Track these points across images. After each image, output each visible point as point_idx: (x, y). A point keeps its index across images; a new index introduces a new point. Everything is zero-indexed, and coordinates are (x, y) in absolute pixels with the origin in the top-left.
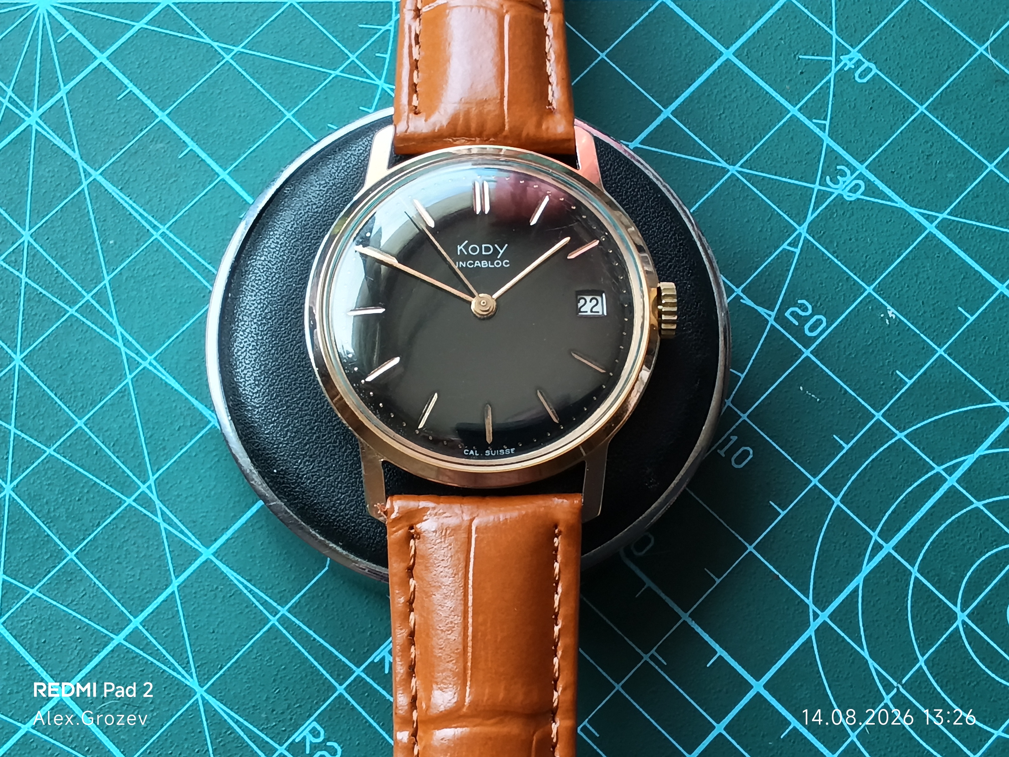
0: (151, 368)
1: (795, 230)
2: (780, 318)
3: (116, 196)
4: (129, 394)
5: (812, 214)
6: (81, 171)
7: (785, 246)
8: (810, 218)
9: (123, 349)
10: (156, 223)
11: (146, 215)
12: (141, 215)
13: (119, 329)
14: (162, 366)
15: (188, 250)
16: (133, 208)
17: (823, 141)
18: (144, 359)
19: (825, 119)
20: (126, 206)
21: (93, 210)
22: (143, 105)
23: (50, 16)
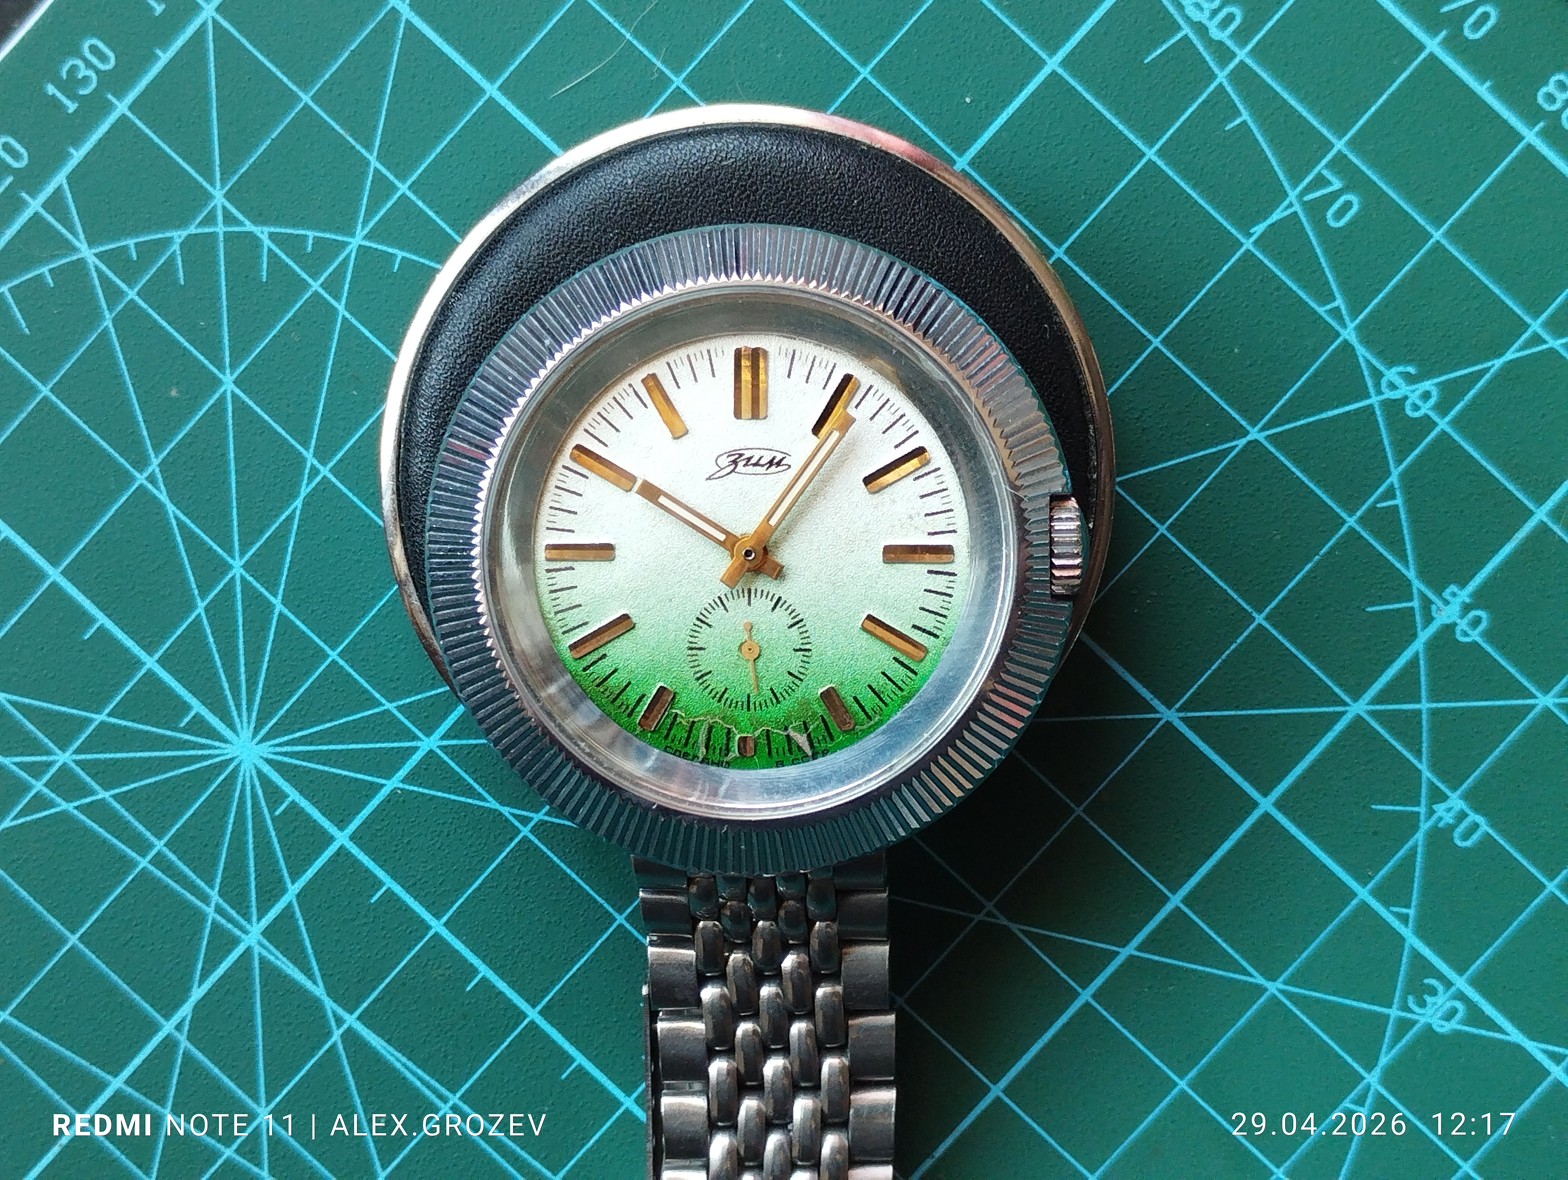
3: (384, 1052)
5: (1387, 1054)
6: (330, 1015)
8: (1384, 1061)
10: (442, 1090)
11: (427, 1078)
12: (420, 1079)
16: (407, 1068)
17: (1403, 939)
19: (1408, 905)
20: (398, 1065)
21: (353, 1073)
22: (408, 909)
23: (260, 773)
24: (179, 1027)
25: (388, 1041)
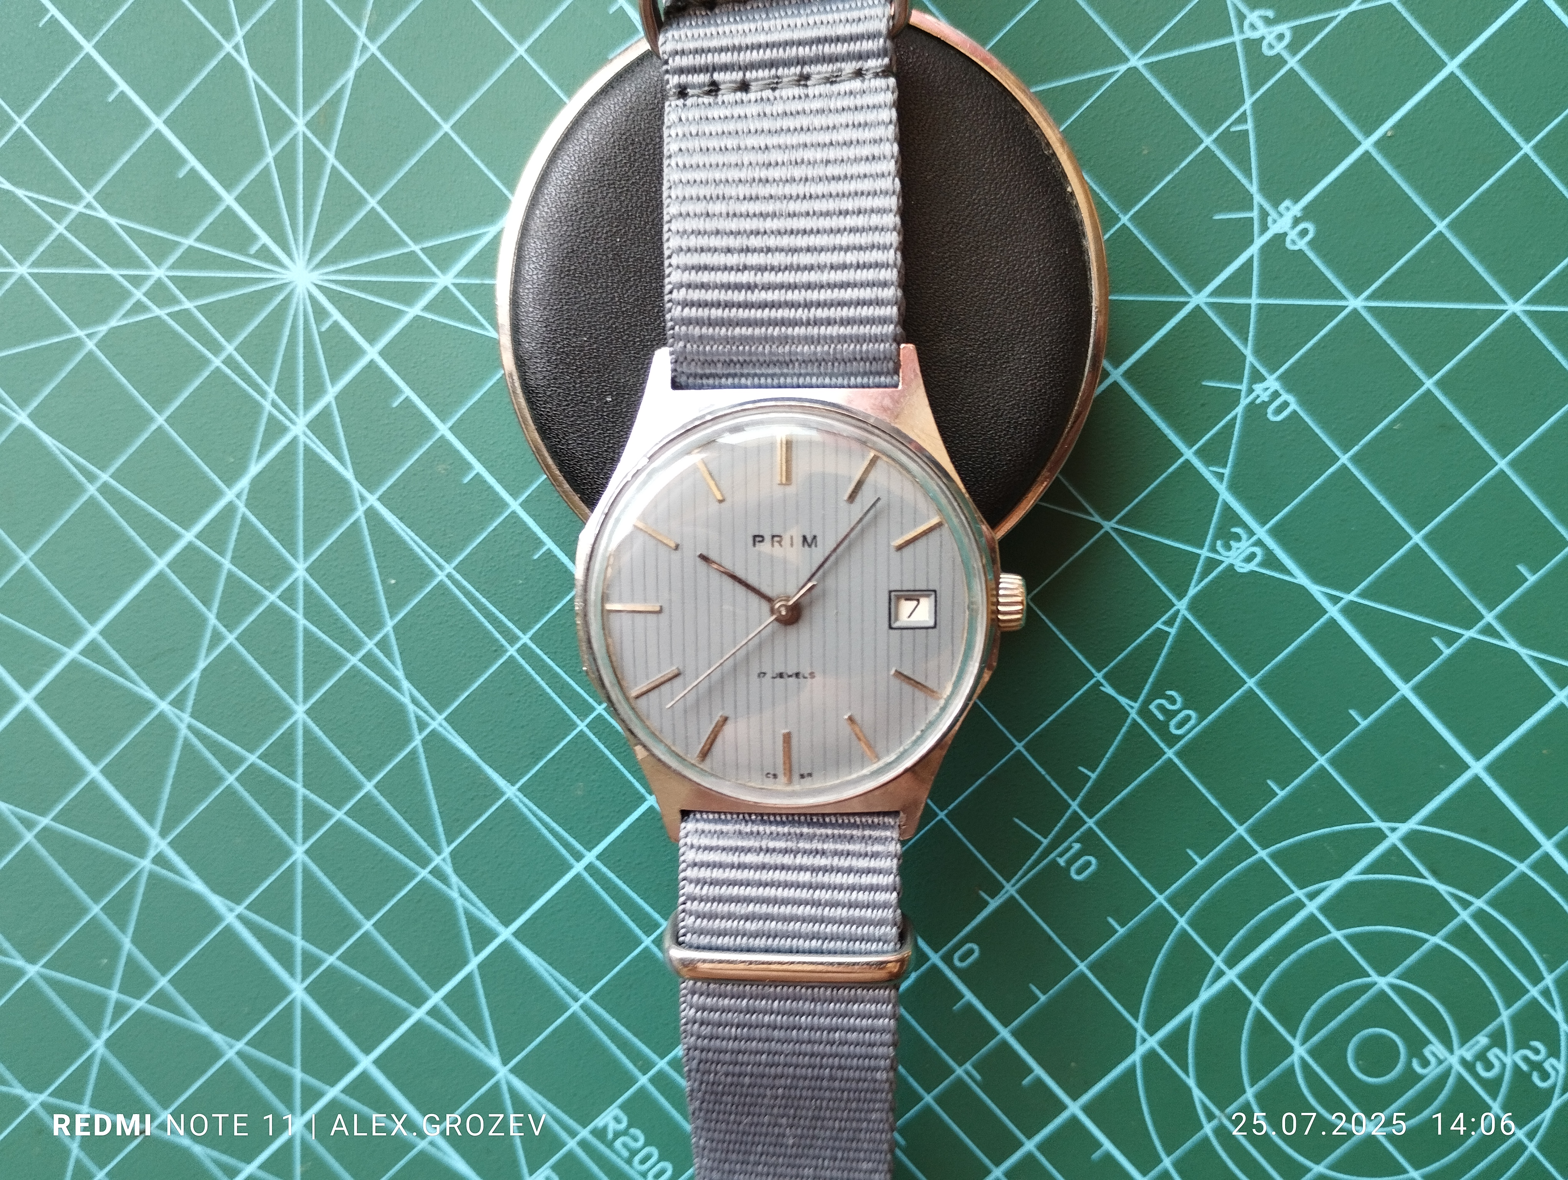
0: (440, 729)
1: (1173, 605)
2: (1144, 712)
3: (396, 527)
4: (418, 758)
5: (1196, 586)
6: (357, 495)
7: (1159, 625)
8: (1192, 591)
9: (411, 707)
10: (441, 561)
11: (429, 550)
12: (423, 551)
13: (406, 684)
14: (453, 728)
15: (477, 595)
16: (415, 542)
17: (1218, 494)
18: (433, 718)
19: (1225, 466)
20: (407, 539)
21: (372, 542)
22: (421, 415)
23: (311, 297)
24: (238, 496)
25: (401, 519)
